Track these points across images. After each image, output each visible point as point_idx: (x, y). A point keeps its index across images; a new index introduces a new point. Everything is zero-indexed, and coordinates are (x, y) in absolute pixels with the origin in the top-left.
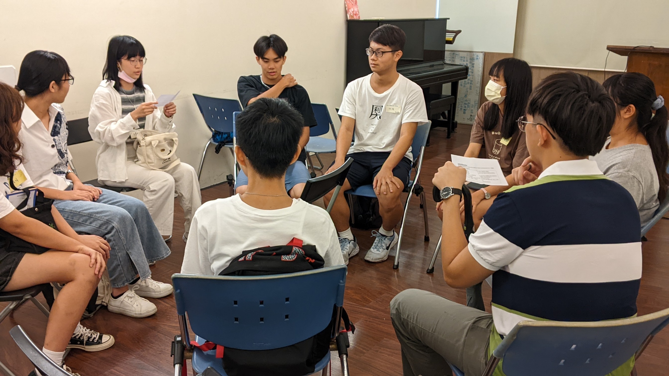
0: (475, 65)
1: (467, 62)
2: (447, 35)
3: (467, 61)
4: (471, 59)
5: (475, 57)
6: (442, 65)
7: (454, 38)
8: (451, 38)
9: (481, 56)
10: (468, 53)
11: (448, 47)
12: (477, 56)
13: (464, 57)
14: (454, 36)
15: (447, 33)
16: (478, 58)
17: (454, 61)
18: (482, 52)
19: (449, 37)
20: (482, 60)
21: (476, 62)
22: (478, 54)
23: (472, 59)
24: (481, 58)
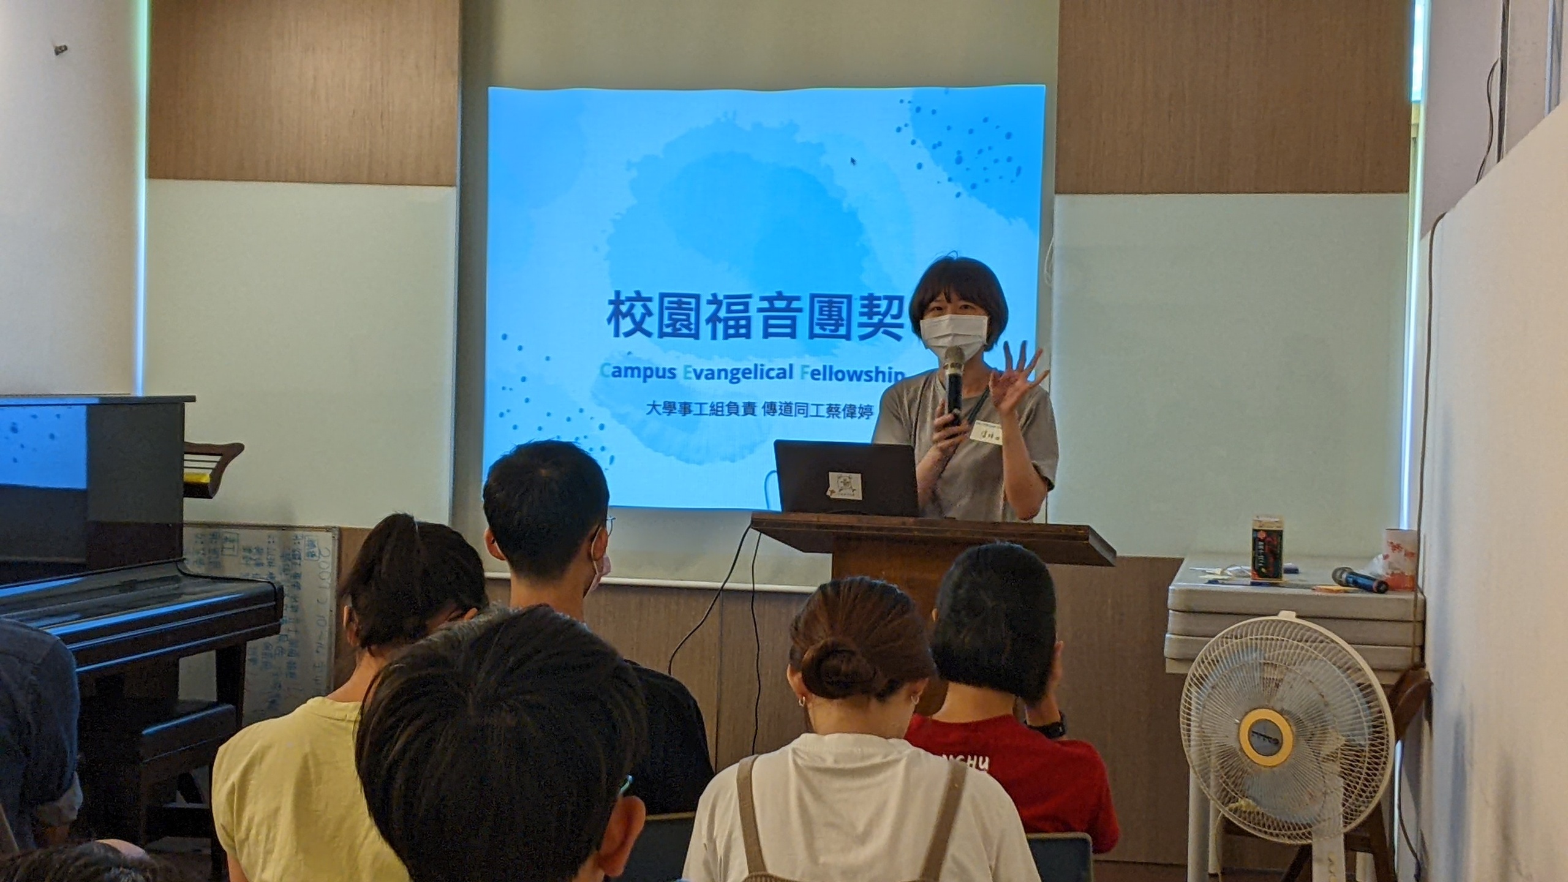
0: (303, 582)
1: (273, 570)
2: (186, 464)
3: (270, 564)
4: (284, 556)
5: (303, 548)
6: (175, 579)
7: (217, 474)
8: (204, 475)
9: (326, 544)
10: (274, 532)
11: (193, 509)
12: (312, 544)
13: (259, 551)
14: (214, 465)
15: (187, 457)
16: (316, 550)
17: (218, 565)
18: (328, 529)
19: (197, 470)
20: (330, 559)
21: (306, 567)
22: (314, 535)
23: (291, 557)
24: (325, 552)
